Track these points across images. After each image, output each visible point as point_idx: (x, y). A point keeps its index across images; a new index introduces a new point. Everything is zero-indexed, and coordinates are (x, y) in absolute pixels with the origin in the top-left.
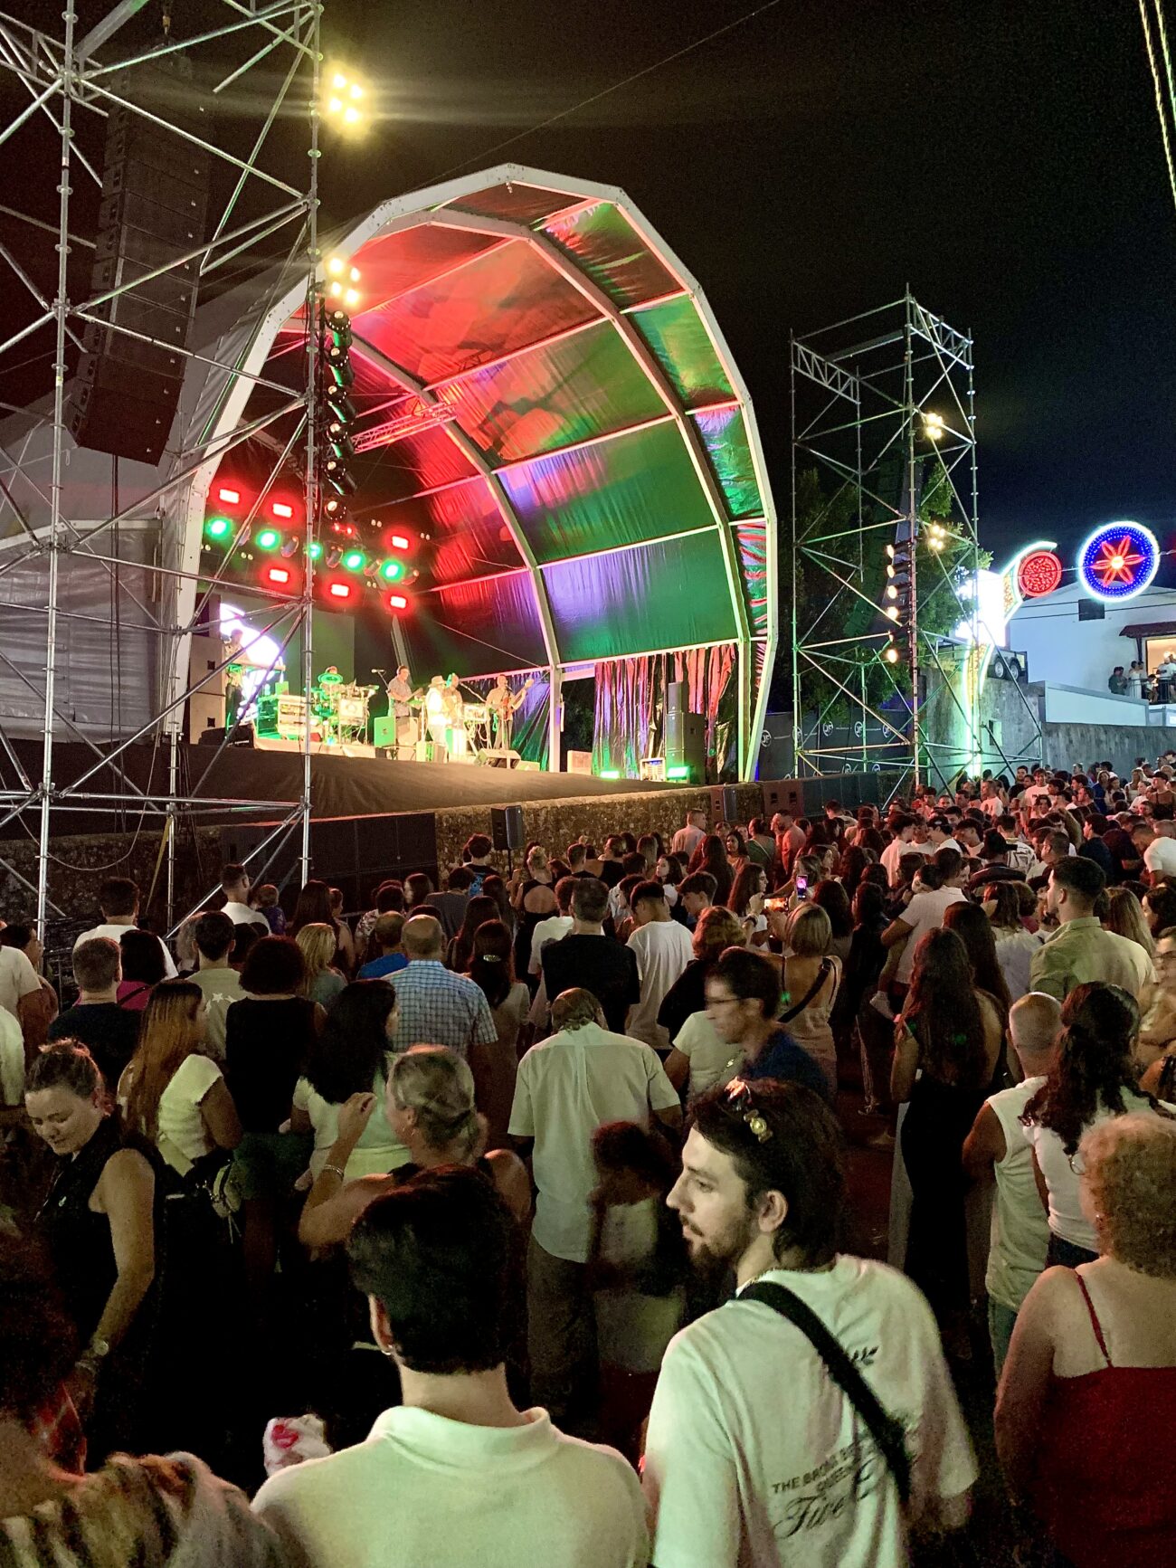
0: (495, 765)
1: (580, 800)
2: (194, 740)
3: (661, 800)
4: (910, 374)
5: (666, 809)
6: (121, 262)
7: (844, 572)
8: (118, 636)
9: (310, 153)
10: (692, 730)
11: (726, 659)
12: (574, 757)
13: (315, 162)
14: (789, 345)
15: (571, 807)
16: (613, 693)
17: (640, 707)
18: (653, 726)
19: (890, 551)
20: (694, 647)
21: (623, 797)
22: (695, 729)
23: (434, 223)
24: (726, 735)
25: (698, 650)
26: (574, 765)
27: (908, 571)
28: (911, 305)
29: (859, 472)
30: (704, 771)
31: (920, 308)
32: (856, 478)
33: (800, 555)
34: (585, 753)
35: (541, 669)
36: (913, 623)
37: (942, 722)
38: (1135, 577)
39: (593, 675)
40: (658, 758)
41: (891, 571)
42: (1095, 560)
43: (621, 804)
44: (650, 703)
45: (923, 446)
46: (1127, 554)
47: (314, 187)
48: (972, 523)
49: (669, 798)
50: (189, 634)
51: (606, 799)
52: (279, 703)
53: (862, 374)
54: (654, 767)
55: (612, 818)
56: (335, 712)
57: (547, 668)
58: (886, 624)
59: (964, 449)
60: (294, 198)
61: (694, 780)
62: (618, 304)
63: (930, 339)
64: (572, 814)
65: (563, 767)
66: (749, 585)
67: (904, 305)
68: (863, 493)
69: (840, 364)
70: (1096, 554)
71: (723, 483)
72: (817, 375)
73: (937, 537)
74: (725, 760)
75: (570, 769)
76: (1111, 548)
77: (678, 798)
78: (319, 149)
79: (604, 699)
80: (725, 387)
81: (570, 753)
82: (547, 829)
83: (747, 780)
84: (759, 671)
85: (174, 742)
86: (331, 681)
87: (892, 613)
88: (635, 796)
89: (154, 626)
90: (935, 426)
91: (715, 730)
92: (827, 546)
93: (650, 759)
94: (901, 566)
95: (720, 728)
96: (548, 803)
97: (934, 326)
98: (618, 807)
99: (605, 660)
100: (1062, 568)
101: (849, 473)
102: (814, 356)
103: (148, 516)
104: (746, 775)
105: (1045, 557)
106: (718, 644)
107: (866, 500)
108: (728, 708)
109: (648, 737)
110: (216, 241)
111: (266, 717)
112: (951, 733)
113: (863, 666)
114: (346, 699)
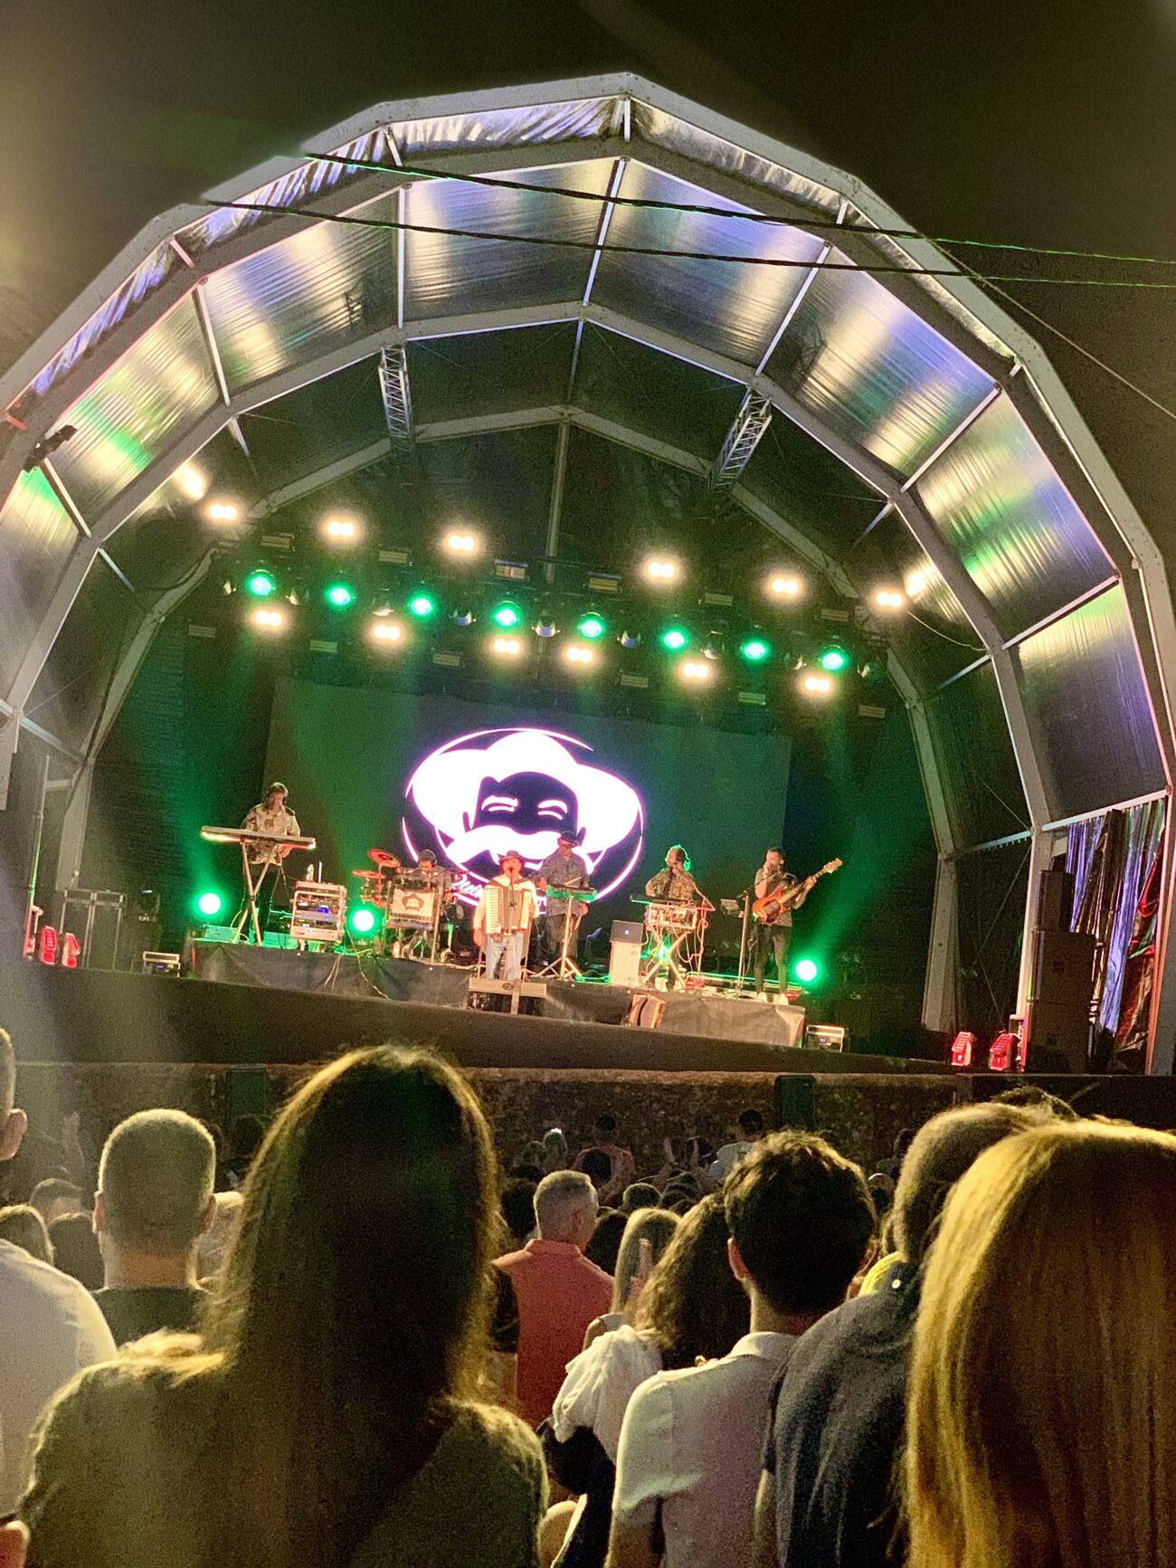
57: (1032, 831)
114: (404, 888)
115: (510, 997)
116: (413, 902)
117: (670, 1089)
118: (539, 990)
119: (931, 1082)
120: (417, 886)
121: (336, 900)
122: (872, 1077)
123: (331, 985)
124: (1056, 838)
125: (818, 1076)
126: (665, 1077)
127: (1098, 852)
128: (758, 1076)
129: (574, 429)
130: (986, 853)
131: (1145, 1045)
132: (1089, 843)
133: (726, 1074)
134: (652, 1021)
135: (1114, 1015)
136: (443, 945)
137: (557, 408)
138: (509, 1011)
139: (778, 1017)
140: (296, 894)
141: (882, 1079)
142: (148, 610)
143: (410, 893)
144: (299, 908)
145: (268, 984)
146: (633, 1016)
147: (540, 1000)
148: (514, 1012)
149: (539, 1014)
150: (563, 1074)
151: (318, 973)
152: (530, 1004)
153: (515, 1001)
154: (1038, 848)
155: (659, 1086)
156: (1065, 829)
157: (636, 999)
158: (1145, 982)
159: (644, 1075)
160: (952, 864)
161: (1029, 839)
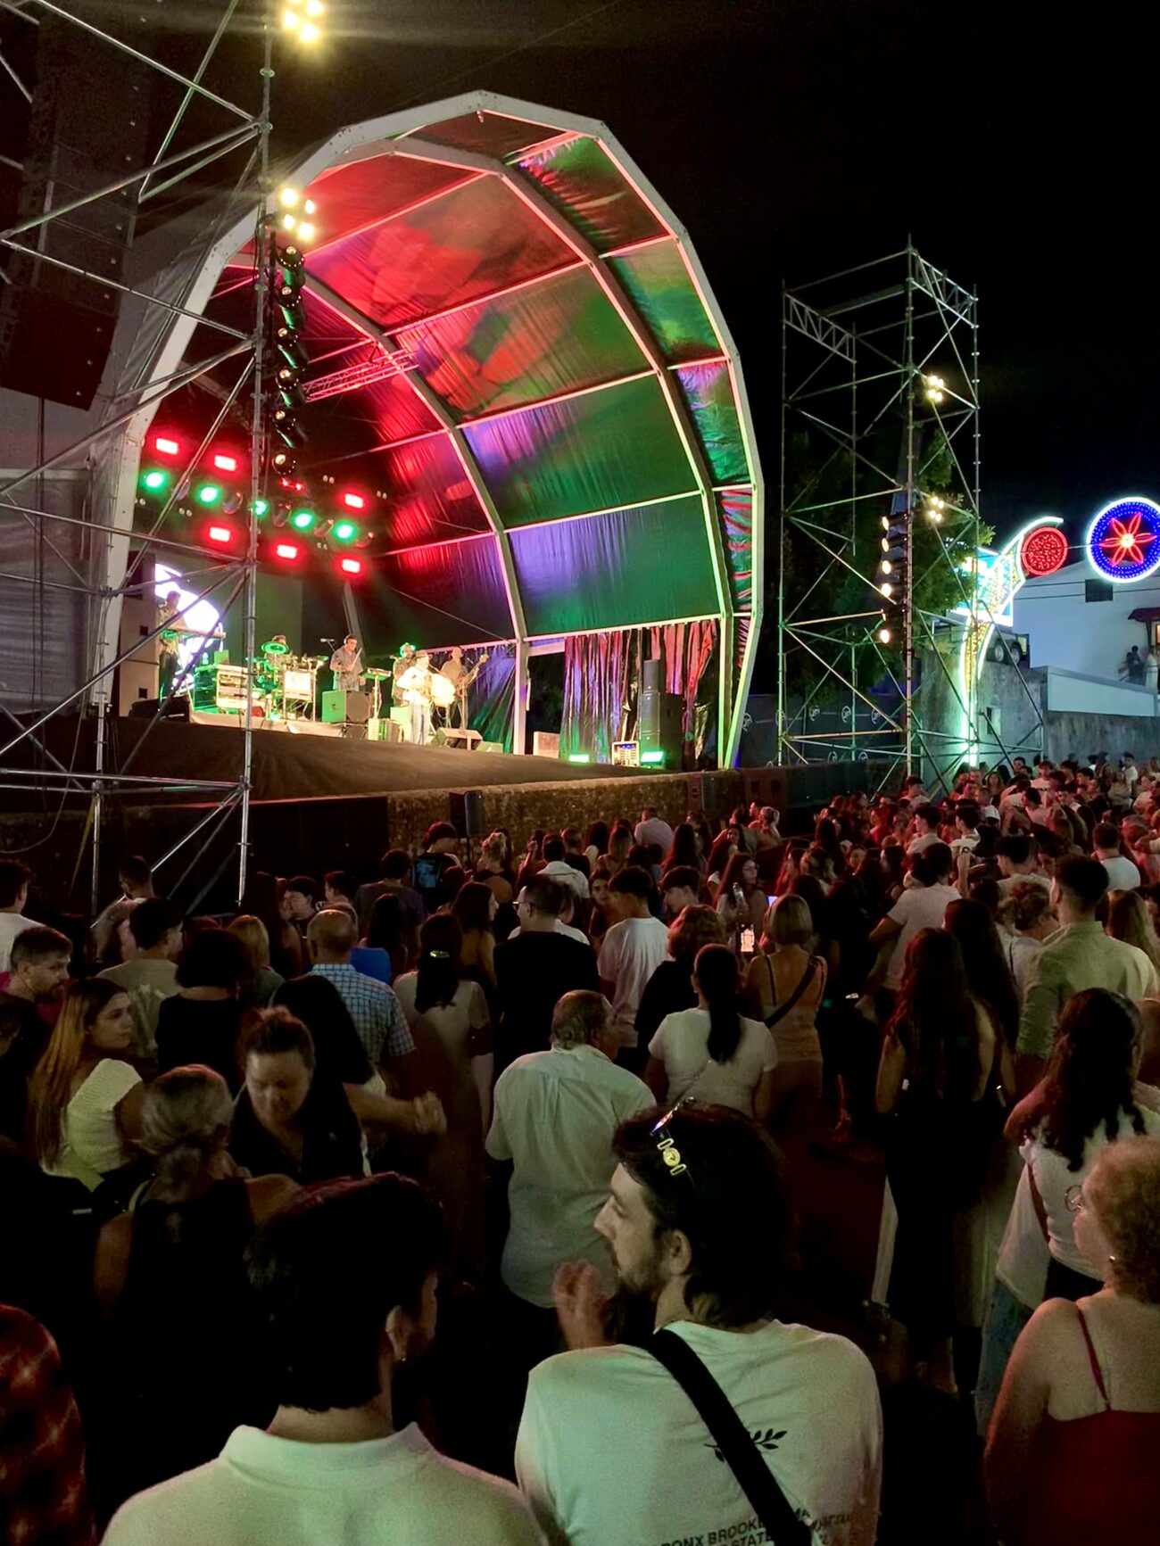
0: (455, 746)
1: (546, 785)
2: (124, 712)
3: (634, 787)
4: (910, 332)
5: (640, 795)
6: (51, 185)
7: (835, 544)
8: (41, 595)
9: (262, 71)
10: (669, 712)
11: (707, 636)
12: (540, 738)
13: (267, 81)
14: (780, 297)
15: (537, 793)
16: (585, 670)
17: (613, 686)
18: (627, 707)
19: (885, 523)
20: (673, 622)
21: (593, 783)
22: (672, 711)
23: (398, 153)
24: (705, 719)
25: (676, 625)
26: (540, 747)
27: (903, 545)
28: (913, 256)
29: (853, 437)
30: (680, 757)
31: (922, 260)
32: (850, 443)
33: (788, 524)
34: (552, 735)
35: (506, 643)
36: (908, 600)
37: (938, 708)
38: (1145, 557)
39: (563, 650)
40: (631, 742)
41: (885, 545)
42: (1103, 538)
43: (590, 790)
44: (624, 682)
45: (923, 410)
46: (1137, 533)
47: (266, 110)
48: (974, 494)
49: (644, 784)
50: (121, 596)
51: (574, 784)
52: (219, 674)
53: (858, 332)
54: (628, 752)
55: (581, 804)
56: (280, 685)
57: (513, 641)
58: (881, 602)
59: (967, 414)
60: (243, 121)
61: (670, 766)
62: (597, 247)
63: (933, 295)
64: (538, 800)
65: (529, 748)
66: (734, 556)
67: (906, 256)
68: (858, 460)
69: (836, 319)
70: (1105, 531)
71: (707, 445)
72: (810, 330)
73: (936, 509)
74: (704, 743)
75: (536, 751)
76: (1122, 525)
77: (652, 785)
78: (273, 67)
79: (574, 677)
80: (710, 342)
81: (536, 734)
82: (510, 816)
83: (727, 766)
84: (742, 650)
85: (102, 714)
86: (277, 651)
87: (886, 590)
88: (606, 781)
89: (81, 585)
90: (935, 389)
91: (694, 712)
92: (818, 517)
93: (623, 742)
94: (896, 540)
95: (699, 709)
96: (511, 788)
97: (937, 281)
98: (588, 794)
99: (577, 634)
100: (1069, 544)
101: (843, 438)
102: (808, 309)
103: (78, 465)
104: (726, 761)
105: (1050, 533)
106: (698, 619)
107: (861, 467)
108: (707, 689)
109: (621, 719)
110: (158, 164)
111: (204, 688)
112: (946, 721)
113: (853, 646)
124: (531, 646)
154: (521, 652)
161: (512, 645)
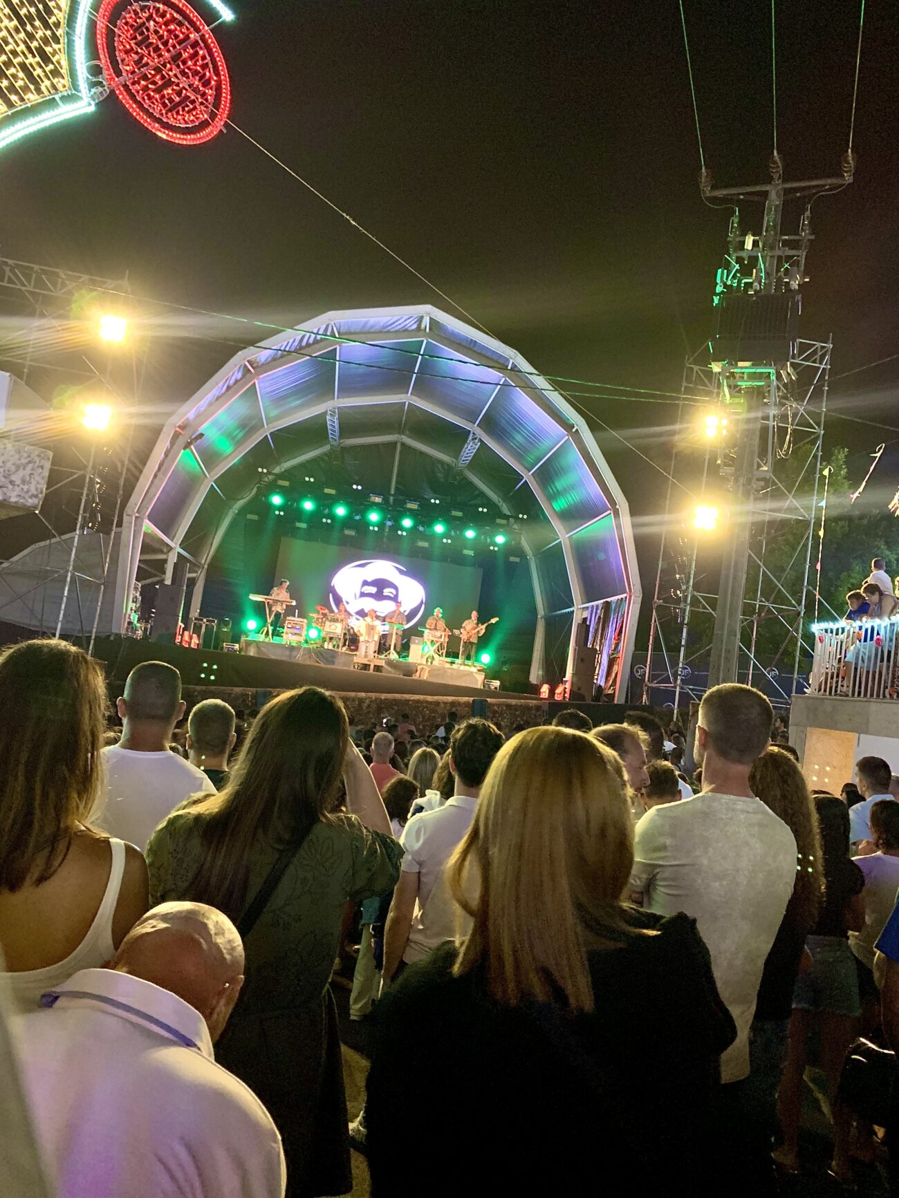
1: (407, 696)
57: (574, 608)
114: (330, 621)
115: (370, 665)
116: (333, 627)
117: (431, 703)
118: (382, 663)
119: (532, 703)
120: (335, 620)
121: (302, 625)
122: (509, 701)
123: (299, 658)
124: (583, 611)
125: (489, 700)
126: (429, 698)
127: (600, 618)
128: (465, 699)
129: (403, 444)
130: (557, 615)
131: (614, 692)
132: (596, 613)
133: (453, 698)
134: (425, 677)
135: (604, 679)
136: (344, 645)
137: (397, 436)
138: (369, 670)
139: (474, 676)
140: (287, 622)
141: (513, 702)
142: (230, 508)
143: (332, 623)
144: (288, 628)
145: (273, 657)
146: (418, 673)
147: (382, 666)
148: (371, 671)
149: (381, 672)
150: (390, 696)
151: (294, 653)
152: (378, 668)
153: (372, 667)
154: (577, 614)
155: (427, 702)
156: (587, 608)
157: (419, 668)
158: (615, 668)
159: (421, 697)
160: (543, 620)
161: (573, 611)
